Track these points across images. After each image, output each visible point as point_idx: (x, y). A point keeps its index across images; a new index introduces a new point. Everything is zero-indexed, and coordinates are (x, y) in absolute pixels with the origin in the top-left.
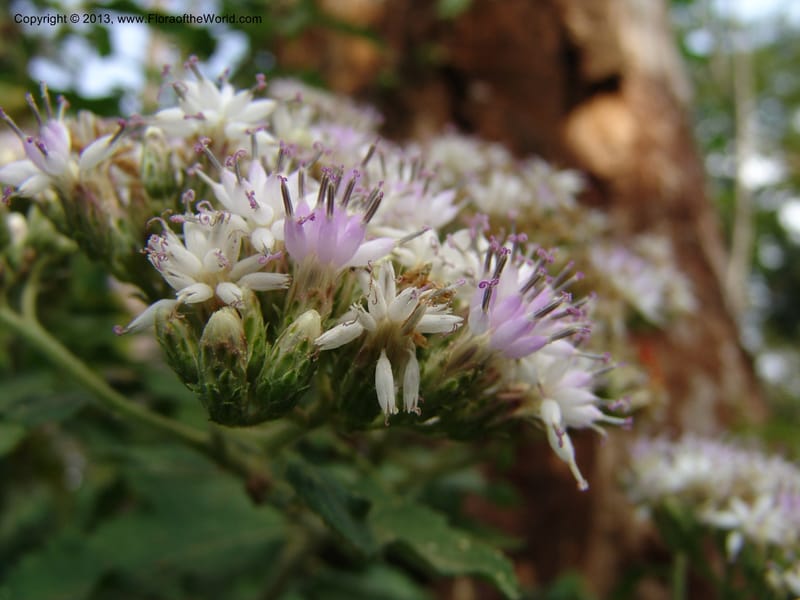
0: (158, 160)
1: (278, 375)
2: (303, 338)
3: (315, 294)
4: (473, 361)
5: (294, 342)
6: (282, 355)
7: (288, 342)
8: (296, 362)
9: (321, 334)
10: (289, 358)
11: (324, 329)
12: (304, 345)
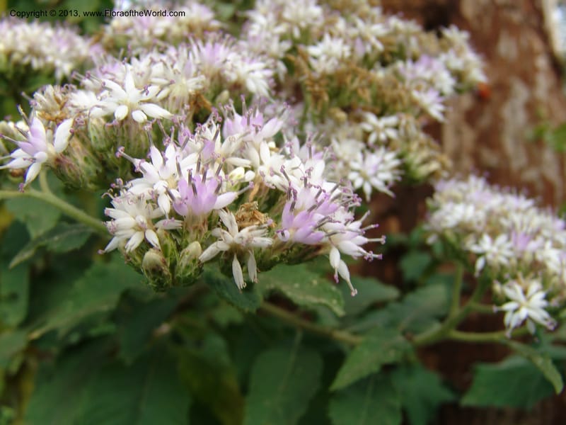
0: (99, 132)
1: (184, 273)
2: (193, 257)
3: (196, 227)
4: (285, 247)
5: (188, 259)
6: (184, 266)
7: (186, 259)
8: (191, 268)
9: (202, 253)
10: (188, 267)
11: (203, 250)
12: (194, 261)
